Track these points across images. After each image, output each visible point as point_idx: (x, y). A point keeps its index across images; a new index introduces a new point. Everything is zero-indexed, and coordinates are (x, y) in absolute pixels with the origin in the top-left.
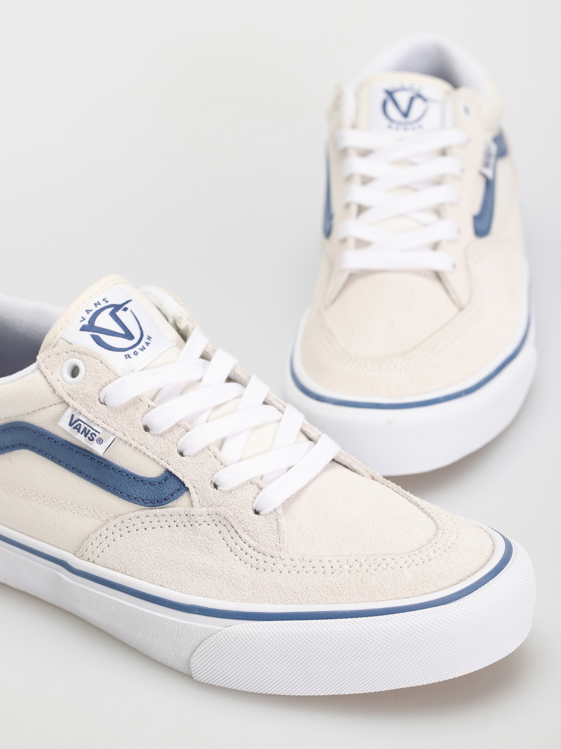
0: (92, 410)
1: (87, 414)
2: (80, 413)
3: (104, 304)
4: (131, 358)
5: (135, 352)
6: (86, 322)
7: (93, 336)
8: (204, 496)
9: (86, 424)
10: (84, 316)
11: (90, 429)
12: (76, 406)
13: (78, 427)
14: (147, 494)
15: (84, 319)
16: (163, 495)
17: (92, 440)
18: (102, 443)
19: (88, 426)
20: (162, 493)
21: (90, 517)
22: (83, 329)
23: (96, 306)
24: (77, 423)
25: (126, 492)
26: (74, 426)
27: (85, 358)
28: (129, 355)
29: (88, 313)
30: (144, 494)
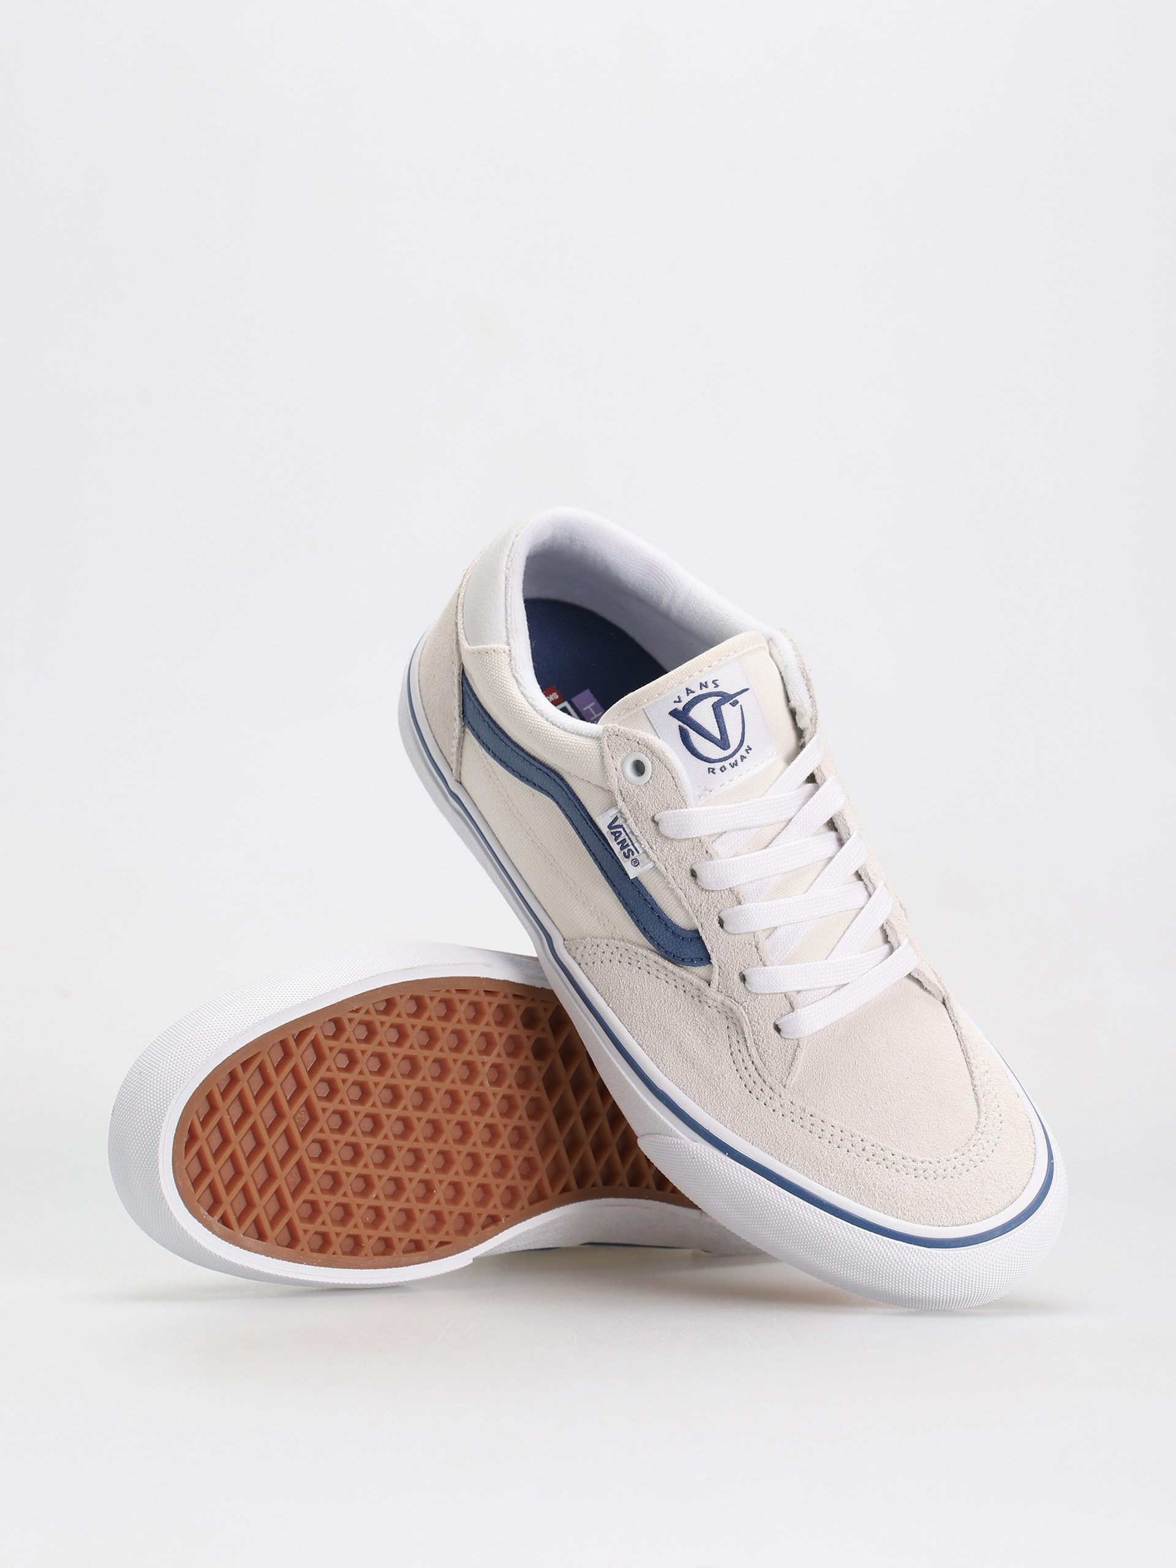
0: (640, 825)
1: (633, 826)
2: (626, 821)
3: (711, 688)
4: (714, 773)
5: (723, 766)
6: (680, 706)
7: (681, 729)
8: (726, 984)
9: (628, 836)
10: (681, 696)
11: (630, 844)
12: (623, 811)
13: (617, 835)
14: (666, 942)
15: (680, 701)
16: (682, 954)
17: (628, 857)
18: (636, 866)
19: (630, 839)
20: (682, 951)
21: (594, 917)
22: (674, 713)
23: (701, 689)
24: (618, 830)
25: (644, 924)
26: (613, 831)
27: (657, 762)
28: (713, 769)
29: (688, 694)
30: (662, 940)
